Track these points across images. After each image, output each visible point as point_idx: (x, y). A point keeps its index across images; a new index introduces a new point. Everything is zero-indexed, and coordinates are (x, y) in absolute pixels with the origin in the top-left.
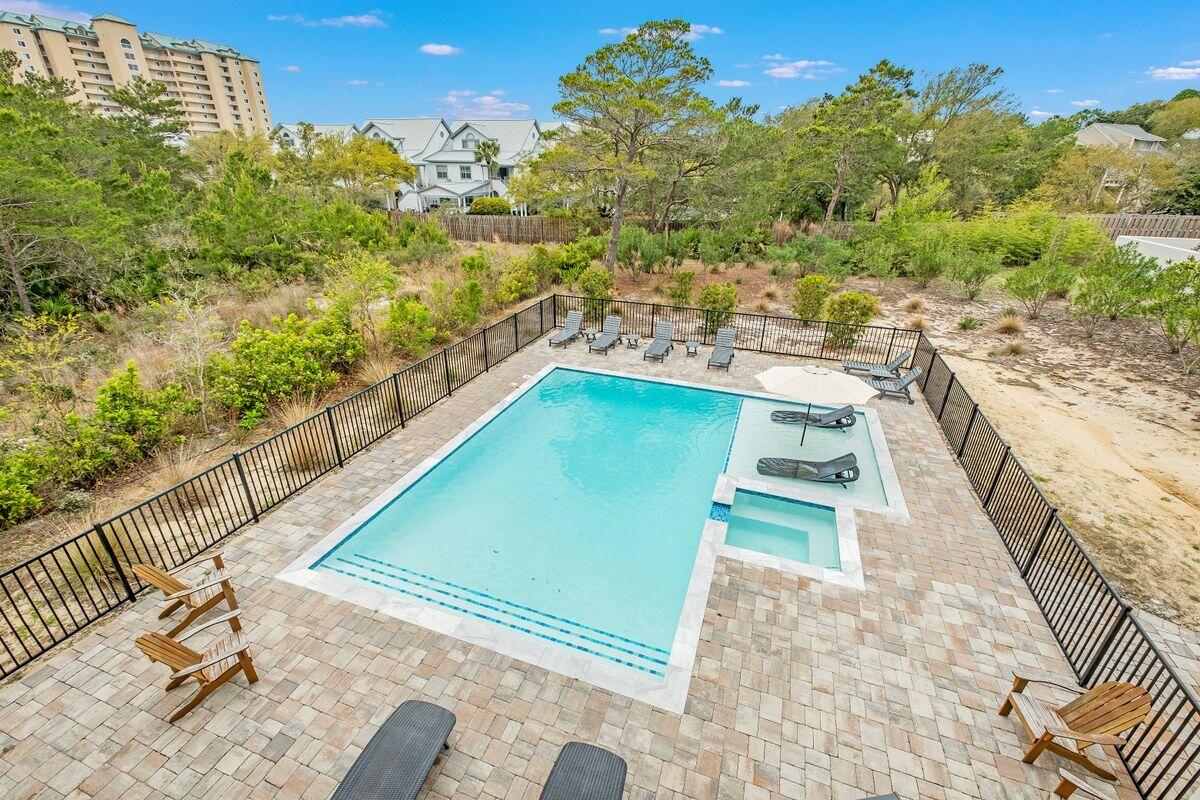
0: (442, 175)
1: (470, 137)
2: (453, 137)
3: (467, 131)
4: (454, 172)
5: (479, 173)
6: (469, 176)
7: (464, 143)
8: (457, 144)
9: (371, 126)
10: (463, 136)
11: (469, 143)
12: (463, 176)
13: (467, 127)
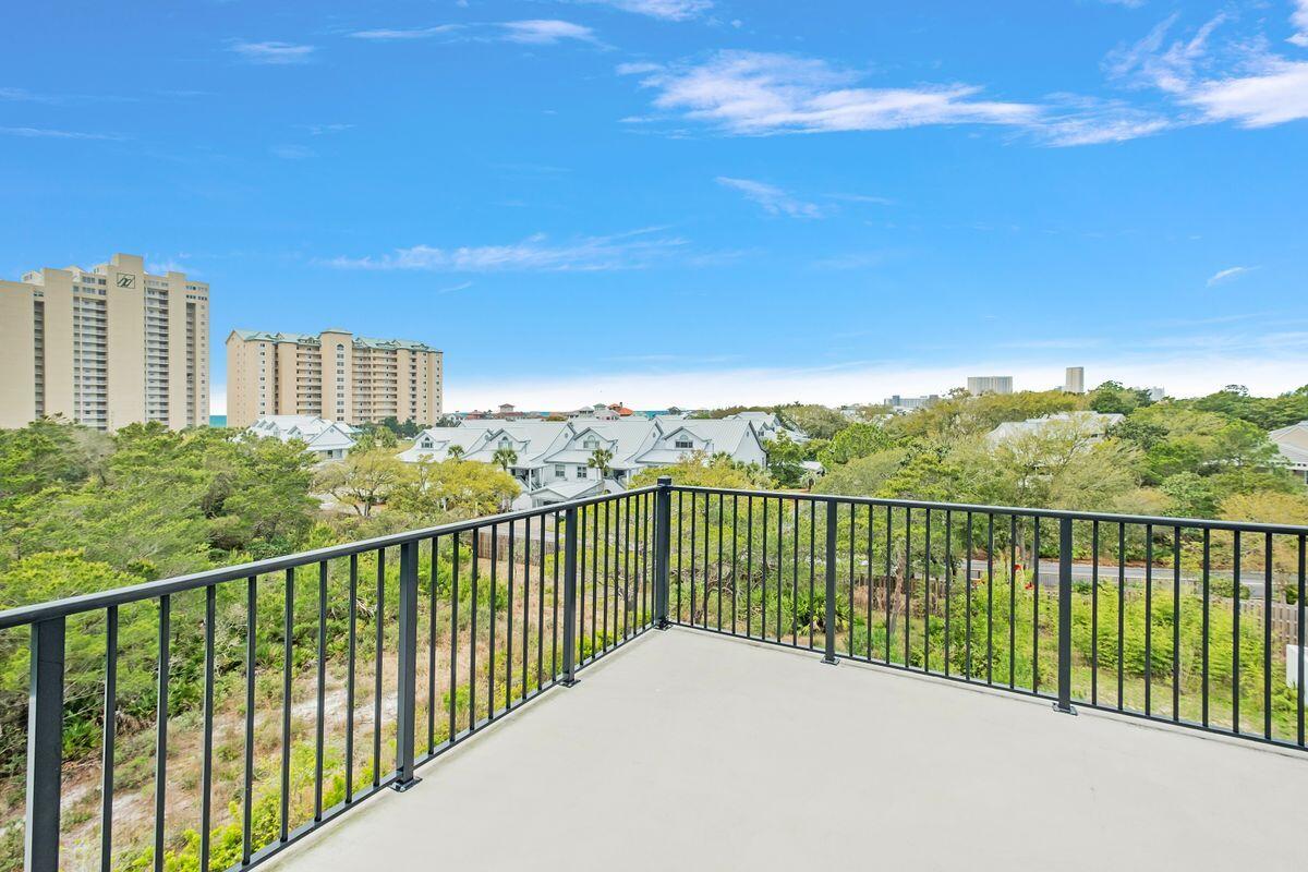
0: (559, 474)
1: (592, 439)
2: (576, 438)
3: (589, 434)
4: (571, 472)
5: (594, 474)
6: (585, 475)
7: (585, 443)
8: (579, 444)
9: (502, 431)
10: (585, 438)
11: (590, 445)
12: (579, 475)
13: (589, 430)
